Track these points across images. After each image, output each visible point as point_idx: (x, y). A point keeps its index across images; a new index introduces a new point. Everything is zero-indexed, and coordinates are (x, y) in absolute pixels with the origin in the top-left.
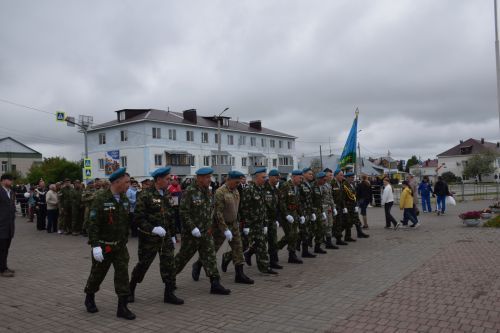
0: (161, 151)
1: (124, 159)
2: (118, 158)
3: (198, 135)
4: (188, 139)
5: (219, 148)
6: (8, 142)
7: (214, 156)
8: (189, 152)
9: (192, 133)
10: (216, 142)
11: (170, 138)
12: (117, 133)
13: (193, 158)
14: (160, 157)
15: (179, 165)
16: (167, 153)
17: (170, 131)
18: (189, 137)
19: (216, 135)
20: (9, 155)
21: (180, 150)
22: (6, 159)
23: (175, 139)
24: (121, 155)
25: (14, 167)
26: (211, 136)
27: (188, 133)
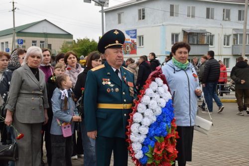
0: (178, 30)
1: (141, 38)
2: (135, 37)
3: (218, 12)
4: (208, 17)
5: (245, 26)
6: (45, 24)
7: (236, 35)
8: (208, 30)
9: (213, 9)
10: (240, 19)
11: (188, 16)
12: (135, 12)
13: (212, 36)
14: (177, 35)
15: (198, 44)
16: (184, 32)
17: (189, 8)
18: (209, 14)
19: (240, 12)
20: (46, 35)
21: (199, 28)
22: (43, 39)
23: (193, 16)
24: (138, 34)
25: (50, 46)
26: (234, 13)
27: (208, 10)
